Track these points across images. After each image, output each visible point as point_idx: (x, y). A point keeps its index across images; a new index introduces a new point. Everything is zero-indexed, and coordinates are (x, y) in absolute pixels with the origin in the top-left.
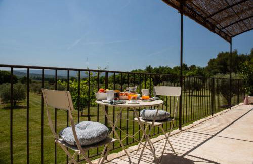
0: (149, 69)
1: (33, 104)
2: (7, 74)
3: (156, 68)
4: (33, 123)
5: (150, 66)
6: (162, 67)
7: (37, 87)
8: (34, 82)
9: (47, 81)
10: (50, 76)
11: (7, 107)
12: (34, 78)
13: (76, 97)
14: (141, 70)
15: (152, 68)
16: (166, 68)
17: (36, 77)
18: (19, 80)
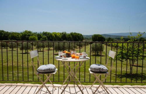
10: (126, 37)
12: (116, 38)
17: (118, 37)
18: (106, 39)
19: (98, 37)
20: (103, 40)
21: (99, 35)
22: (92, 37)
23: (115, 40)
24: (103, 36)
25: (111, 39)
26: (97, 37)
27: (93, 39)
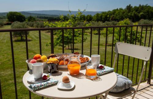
0: (129, 8)
1: (35, 38)
2: (18, 14)
3: (135, 7)
4: (32, 53)
5: (130, 5)
6: (142, 5)
7: (38, 24)
8: (38, 20)
9: (47, 19)
10: (48, 15)
11: (17, 40)
12: (38, 17)
13: (60, 36)
14: (121, 9)
15: (132, 7)
16: (146, 6)
17: (39, 16)
18: (26, 18)
19: (16, 16)
20: (23, 19)
21: (16, 12)
22: (8, 15)
23: (37, 19)
24: (22, 14)
25: (32, 17)
26: (14, 15)
27: (8, 18)
